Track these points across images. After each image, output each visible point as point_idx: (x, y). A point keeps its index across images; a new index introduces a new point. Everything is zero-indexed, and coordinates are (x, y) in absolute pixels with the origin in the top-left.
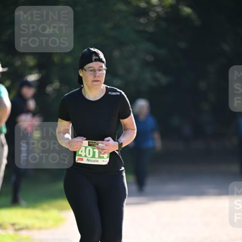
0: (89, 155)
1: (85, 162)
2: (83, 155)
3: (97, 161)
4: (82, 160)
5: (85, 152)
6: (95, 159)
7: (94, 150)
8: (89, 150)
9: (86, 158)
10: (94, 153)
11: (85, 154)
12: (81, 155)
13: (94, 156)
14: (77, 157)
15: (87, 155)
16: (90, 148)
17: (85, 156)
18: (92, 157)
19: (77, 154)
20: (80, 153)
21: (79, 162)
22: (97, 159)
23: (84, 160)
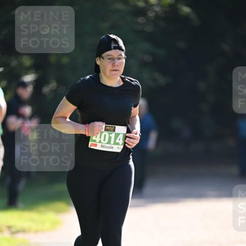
0: (104, 140)
1: (99, 148)
2: (97, 141)
3: (112, 148)
4: (96, 145)
5: (100, 137)
6: (110, 145)
7: (111, 135)
8: (105, 135)
9: (101, 144)
10: (110, 138)
12: (95, 141)
13: (109, 142)
14: (90, 143)
15: (102, 141)
16: (106, 133)
17: (100, 142)
18: (107, 143)
19: (91, 140)
20: (94, 138)
21: (92, 147)
22: (112, 146)
23: (98, 146)
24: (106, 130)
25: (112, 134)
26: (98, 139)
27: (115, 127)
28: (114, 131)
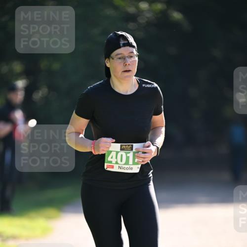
0: (121, 161)
1: (116, 169)
2: (114, 162)
3: (131, 169)
4: (113, 167)
5: (116, 158)
6: (128, 166)
7: (128, 155)
8: (122, 155)
9: (117, 165)
10: (128, 158)
11: (116, 160)
12: (111, 162)
13: (127, 163)
14: (106, 164)
15: (119, 162)
16: (123, 153)
17: (117, 163)
18: (124, 164)
19: (106, 161)
20: (109, 159)
21: (108, 169)
22: (131, 166)
23: (115, 167)
24: (121, 149)
25: (129, 153)
26: (114, 160)
27: (132, 146)
28: (132, 150)
